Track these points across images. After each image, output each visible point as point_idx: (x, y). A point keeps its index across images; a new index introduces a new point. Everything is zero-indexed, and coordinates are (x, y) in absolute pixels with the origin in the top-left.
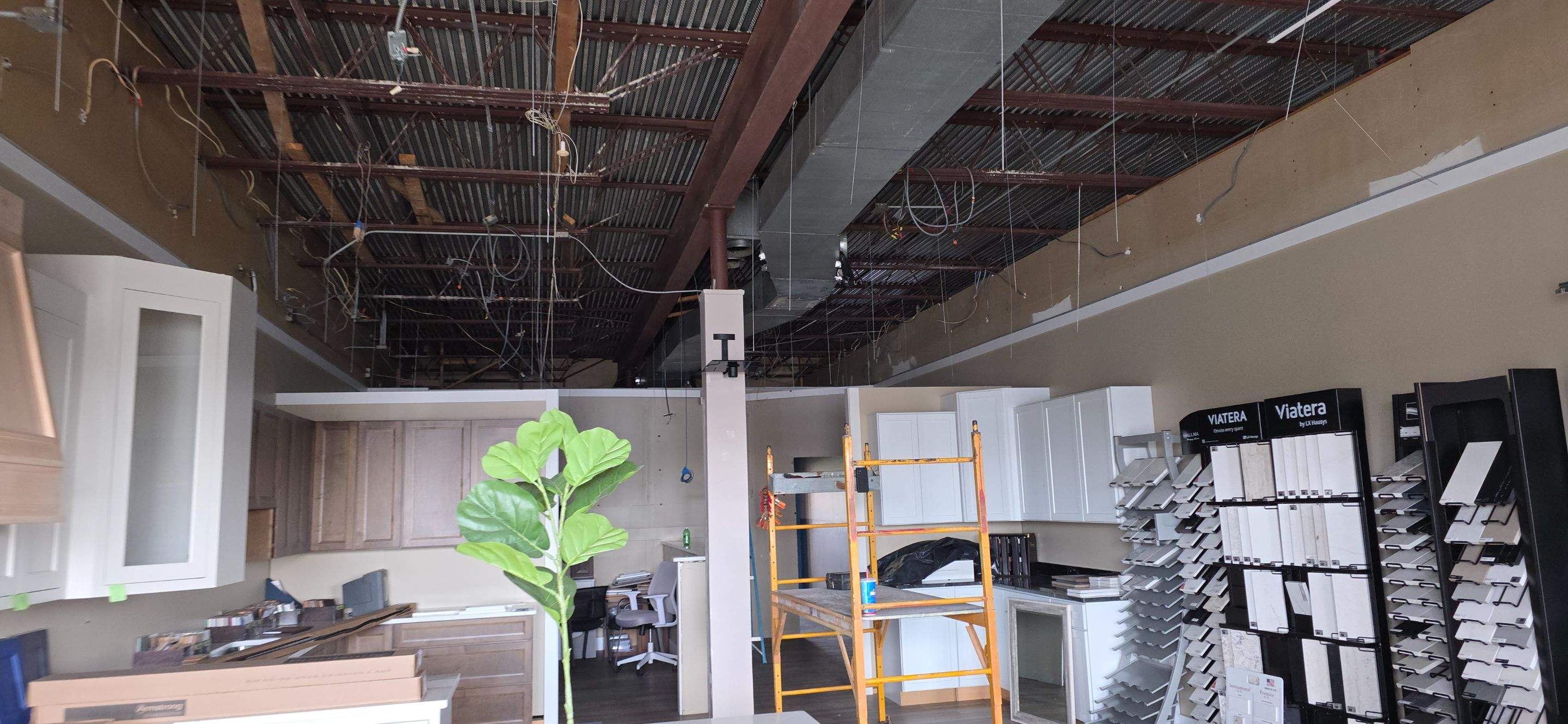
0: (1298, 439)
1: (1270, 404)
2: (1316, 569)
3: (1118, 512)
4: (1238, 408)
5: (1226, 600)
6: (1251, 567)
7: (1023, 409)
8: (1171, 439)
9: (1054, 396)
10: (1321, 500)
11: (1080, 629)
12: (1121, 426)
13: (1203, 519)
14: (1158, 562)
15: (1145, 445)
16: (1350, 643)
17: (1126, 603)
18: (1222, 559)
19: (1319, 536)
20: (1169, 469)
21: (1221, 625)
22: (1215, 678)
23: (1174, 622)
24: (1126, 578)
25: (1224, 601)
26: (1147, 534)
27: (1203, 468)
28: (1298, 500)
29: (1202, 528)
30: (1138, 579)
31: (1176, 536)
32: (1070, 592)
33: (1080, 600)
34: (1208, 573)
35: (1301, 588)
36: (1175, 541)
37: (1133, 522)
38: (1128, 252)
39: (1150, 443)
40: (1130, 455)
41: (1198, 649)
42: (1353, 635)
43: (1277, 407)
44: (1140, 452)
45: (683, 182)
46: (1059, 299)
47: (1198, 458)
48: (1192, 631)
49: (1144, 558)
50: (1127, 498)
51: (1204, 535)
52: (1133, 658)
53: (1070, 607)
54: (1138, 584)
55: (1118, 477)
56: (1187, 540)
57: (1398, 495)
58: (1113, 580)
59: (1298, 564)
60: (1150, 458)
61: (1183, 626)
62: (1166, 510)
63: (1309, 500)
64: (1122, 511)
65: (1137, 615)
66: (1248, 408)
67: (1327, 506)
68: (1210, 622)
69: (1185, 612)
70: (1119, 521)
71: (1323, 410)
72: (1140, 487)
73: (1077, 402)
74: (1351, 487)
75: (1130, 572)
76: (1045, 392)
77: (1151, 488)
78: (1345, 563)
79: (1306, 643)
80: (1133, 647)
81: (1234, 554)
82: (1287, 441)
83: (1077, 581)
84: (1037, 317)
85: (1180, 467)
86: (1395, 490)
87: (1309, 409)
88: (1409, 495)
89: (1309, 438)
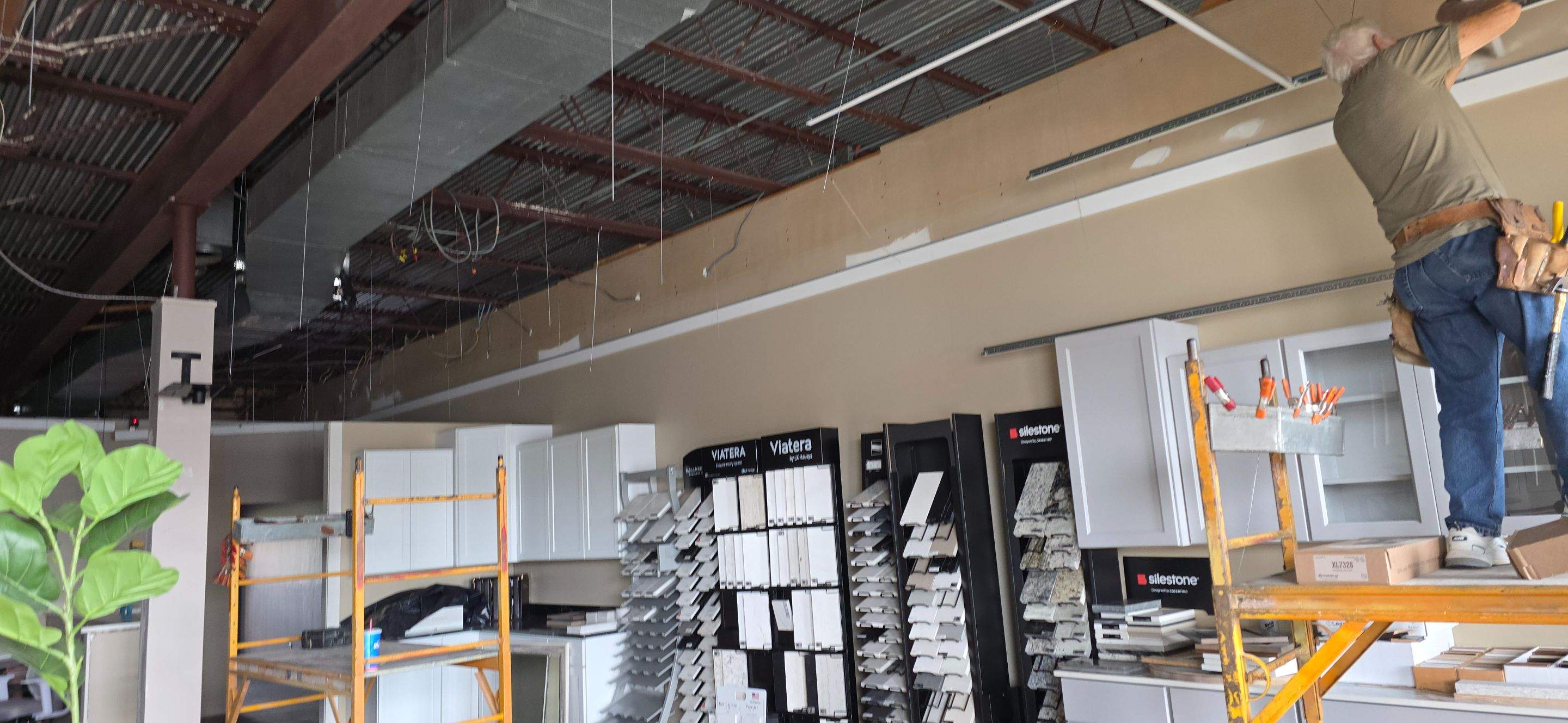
0: (788, 472)
1: (765, 442)
2: (798, 588)
3: (620, 547)
4: (739, 444)
5: (718, 623)
6: (744, 590)
7: (525, 447)
8: (675, 474)
9: (556, 434)
10: (805, 526)
11: (578, 666)
12: (626, 464)
13: (700, 549)
14: (657, 593)
15: (648, 481)
16: (824, 652)
17: (622, 636)
18: (718, 585)
19: (801, 557)
20: (671, 503)
21: (714, 648)
22: (704, 699)
23: (669, 649)
24: (623, 612)
25: (715, 626)
26: (648, 566)
27: (703, 501)
28: (786, 526)
29: (699, 557)
30: (637, 611)
31: (675, 566)
32: (570, 630)
33: (580, 637)
34: (703, 599)
35: (785, 606)
36: (674, 572)
37: (635, 555)
38: (638, 298)
39: (651, 479)
40: (634, 490)
41: (689, 673)
42: (826, 645)
43: (771, 444)
44: (642, 488)
45: (132, 167)
46: (567, 338)
47: (697, 493)
48: (687, 657)
49: (642, 590)
50: (630, 532)
51: (701, 564)
52: (627, 689)
53: (569, 644)
54: (636, 615)
55: (621, 513)
56: (685, 570)
57: (867, 519)
58: (610, 614)
59: (783, 584)
60: (651, 492)
61: (677, 652)
62: (669, 541)
63: (795, 526)
64: (624, 546)
65: (634, 647)
66: (748, 445)
67: (810, 530)
68: (703, 645)
69: (679, 639)
70: (620, 555)
71: (809, 447)
72: (642, 522)
73: (585, 440)
74: (828, 513)
75: (627, 606)
76: (548, 429)
77: (652, 522)
78: (822, 581)
79: (788, 656)
80: (628, 679)
81: (729, 579)
82: (778, 473)
83: (574, 618)
84: (543, 354)
85: (682, 501)
86: (863, 514)
87: (797, 445)
88: (875, 518)
89: (797, 470)
